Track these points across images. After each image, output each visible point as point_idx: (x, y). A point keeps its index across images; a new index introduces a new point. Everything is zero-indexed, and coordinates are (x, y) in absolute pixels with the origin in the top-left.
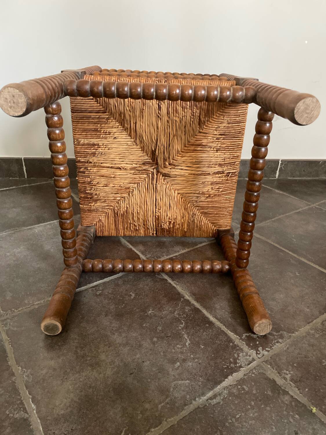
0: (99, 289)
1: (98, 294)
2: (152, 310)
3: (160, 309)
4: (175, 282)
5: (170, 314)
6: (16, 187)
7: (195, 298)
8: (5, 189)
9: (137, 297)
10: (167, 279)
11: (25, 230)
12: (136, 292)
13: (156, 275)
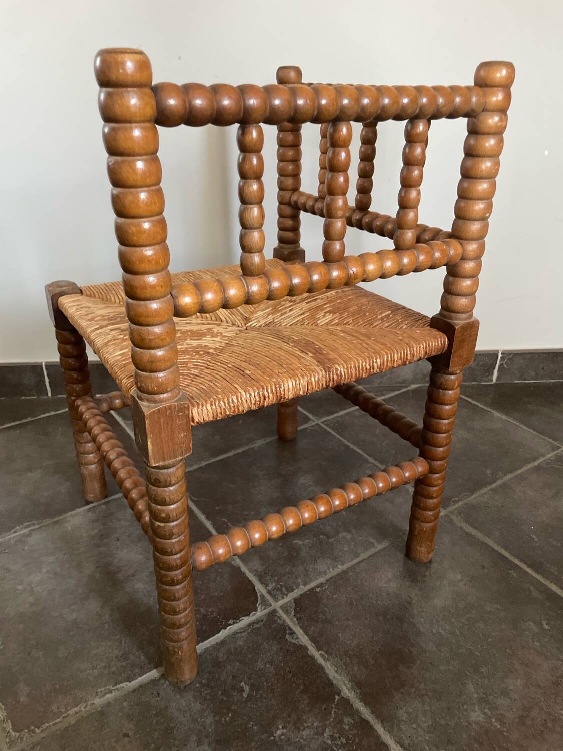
2: (283, 728)
3: (298, 726)
4: (323, 653)
5: (316, 737)
6: (33, 419)
7: (360, 695)
8: (13, 424)
9: (254, 694)
10: (307, 645)
11: (49, 525)
12: (252, 681)
13: (287, 637)
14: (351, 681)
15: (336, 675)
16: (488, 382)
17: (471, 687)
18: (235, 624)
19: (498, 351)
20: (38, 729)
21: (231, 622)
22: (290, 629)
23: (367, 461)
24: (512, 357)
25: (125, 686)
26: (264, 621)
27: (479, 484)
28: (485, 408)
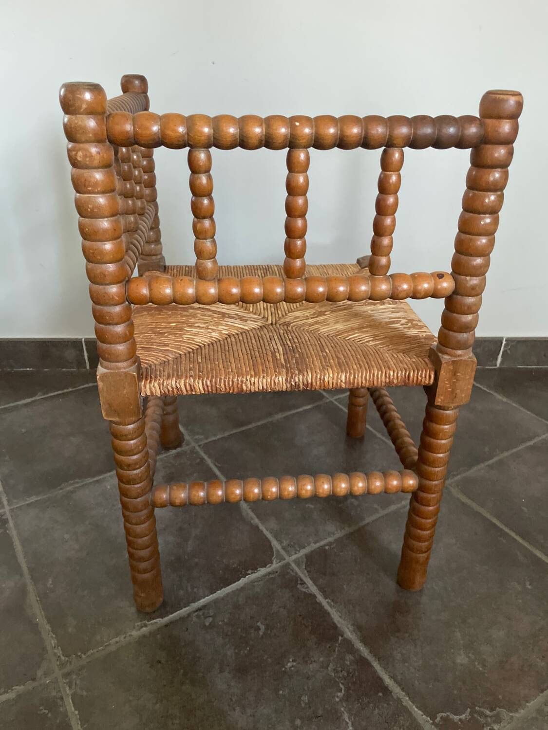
0: (209, 613)
1: (207, 624)
2: (293, 661)
3: (306, 659)
4: (330, 601)
5: (322, 670)
6: (74, 389)
7: (360, 637)
8: (56, 393)
9: (269, 632)
10: (315, 594)
11: (91, 483)
12: (267, 622)
13: (299, 586)
14: (353, 625)
15: (340, 619)
16: (491, 366)
17: (458, 634)
18: (253, 574)
19: (503, 338)
20: (85, 654)
21: (250, 572)
22: (301, 580)
23: (375, 436)
24: (515, 343)
25: (158, 621)
26: (278, 572)
27: (478, 461)
28: (488, 391)
